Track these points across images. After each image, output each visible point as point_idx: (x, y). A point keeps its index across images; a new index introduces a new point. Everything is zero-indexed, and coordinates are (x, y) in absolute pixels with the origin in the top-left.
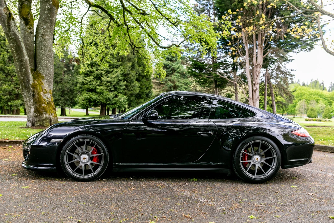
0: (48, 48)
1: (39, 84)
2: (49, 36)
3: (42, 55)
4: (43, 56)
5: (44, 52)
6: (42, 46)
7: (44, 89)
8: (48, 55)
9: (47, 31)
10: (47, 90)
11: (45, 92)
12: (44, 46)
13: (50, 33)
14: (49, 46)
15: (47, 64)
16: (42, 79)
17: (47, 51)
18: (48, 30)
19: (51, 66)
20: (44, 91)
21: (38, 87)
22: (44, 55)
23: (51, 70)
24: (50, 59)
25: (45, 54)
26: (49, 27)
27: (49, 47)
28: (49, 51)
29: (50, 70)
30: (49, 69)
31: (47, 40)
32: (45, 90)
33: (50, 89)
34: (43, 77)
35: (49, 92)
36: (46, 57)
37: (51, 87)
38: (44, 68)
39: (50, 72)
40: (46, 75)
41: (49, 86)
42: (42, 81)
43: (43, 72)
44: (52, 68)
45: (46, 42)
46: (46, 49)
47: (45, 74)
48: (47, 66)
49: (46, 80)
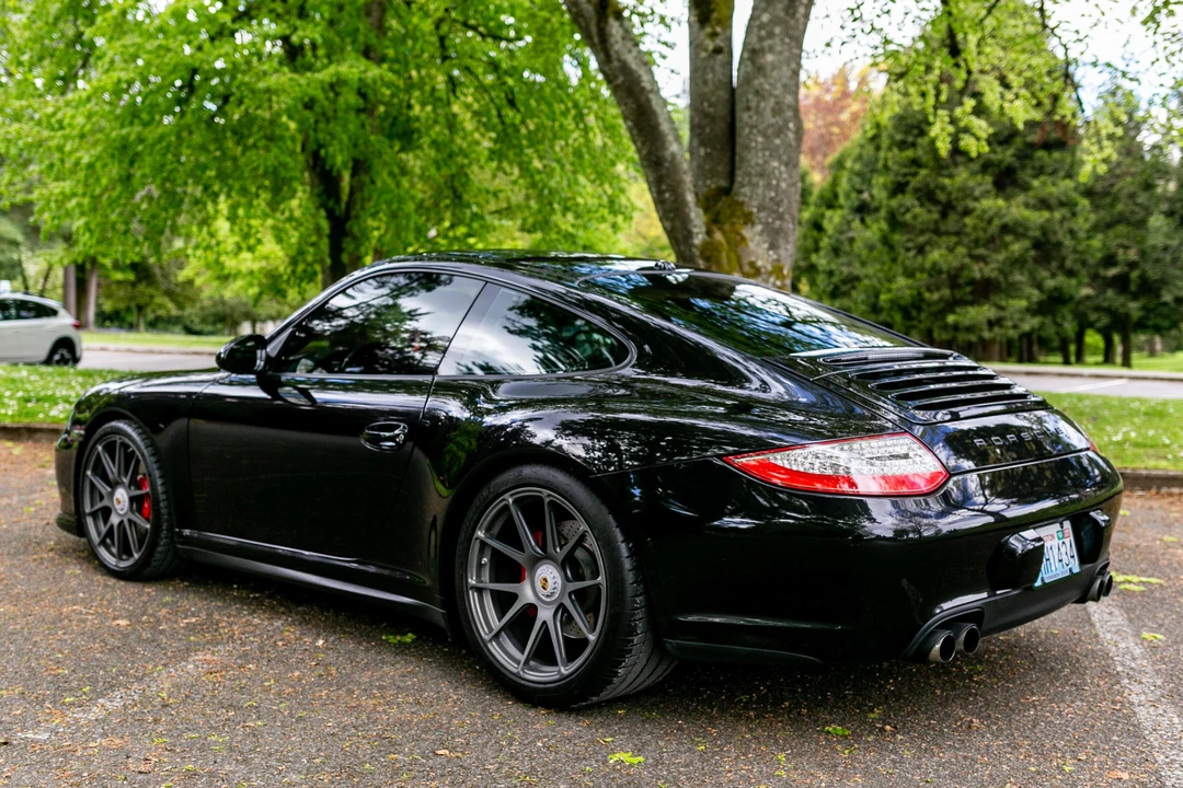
0: (772, 102)
1: (728, 243)
2: (780, 53)
3: (747, 130)
4: (751, 133)
5: (755, 118)
6: (750, 97)
7: (745, 261)
8: (772, 125)
9: (771, 35)
10: (759, 263)
11: (752, 271)
12: (757, 93)
13: (782, 40)
14: (777, 92)
15: (765, 162)
16: (745, 223)
17: (768, 112)
18: (777, 30)
19: (783, 168)
20: (747, 269)
21: (724, 255)
22: (755, 131)
23: (783, 185)
24: (778, 141)
25: (761, 127)
26: (782, 14)
27: (776, 97)
28: (773, 110)
29: (778, 185)
30: (774, 182)
31: (769, 69)
32: (752, 264)
33: (778, 260)
34: (751, 214)
35: (770, 274)
36: (765, 135)
37: (782, 252)
38: (755, 180)
39: (776, 192)
40: (761, 208)
41: (773, 246)
42: (747, 232)
43: (751, 197)
44: (785, 176)
45: (765, 76)
46: (762, 105)
47: (755, 203)
48: (764, 170)
49: (759, 228)
